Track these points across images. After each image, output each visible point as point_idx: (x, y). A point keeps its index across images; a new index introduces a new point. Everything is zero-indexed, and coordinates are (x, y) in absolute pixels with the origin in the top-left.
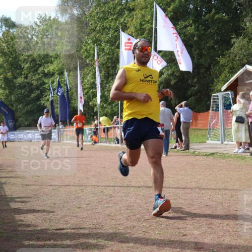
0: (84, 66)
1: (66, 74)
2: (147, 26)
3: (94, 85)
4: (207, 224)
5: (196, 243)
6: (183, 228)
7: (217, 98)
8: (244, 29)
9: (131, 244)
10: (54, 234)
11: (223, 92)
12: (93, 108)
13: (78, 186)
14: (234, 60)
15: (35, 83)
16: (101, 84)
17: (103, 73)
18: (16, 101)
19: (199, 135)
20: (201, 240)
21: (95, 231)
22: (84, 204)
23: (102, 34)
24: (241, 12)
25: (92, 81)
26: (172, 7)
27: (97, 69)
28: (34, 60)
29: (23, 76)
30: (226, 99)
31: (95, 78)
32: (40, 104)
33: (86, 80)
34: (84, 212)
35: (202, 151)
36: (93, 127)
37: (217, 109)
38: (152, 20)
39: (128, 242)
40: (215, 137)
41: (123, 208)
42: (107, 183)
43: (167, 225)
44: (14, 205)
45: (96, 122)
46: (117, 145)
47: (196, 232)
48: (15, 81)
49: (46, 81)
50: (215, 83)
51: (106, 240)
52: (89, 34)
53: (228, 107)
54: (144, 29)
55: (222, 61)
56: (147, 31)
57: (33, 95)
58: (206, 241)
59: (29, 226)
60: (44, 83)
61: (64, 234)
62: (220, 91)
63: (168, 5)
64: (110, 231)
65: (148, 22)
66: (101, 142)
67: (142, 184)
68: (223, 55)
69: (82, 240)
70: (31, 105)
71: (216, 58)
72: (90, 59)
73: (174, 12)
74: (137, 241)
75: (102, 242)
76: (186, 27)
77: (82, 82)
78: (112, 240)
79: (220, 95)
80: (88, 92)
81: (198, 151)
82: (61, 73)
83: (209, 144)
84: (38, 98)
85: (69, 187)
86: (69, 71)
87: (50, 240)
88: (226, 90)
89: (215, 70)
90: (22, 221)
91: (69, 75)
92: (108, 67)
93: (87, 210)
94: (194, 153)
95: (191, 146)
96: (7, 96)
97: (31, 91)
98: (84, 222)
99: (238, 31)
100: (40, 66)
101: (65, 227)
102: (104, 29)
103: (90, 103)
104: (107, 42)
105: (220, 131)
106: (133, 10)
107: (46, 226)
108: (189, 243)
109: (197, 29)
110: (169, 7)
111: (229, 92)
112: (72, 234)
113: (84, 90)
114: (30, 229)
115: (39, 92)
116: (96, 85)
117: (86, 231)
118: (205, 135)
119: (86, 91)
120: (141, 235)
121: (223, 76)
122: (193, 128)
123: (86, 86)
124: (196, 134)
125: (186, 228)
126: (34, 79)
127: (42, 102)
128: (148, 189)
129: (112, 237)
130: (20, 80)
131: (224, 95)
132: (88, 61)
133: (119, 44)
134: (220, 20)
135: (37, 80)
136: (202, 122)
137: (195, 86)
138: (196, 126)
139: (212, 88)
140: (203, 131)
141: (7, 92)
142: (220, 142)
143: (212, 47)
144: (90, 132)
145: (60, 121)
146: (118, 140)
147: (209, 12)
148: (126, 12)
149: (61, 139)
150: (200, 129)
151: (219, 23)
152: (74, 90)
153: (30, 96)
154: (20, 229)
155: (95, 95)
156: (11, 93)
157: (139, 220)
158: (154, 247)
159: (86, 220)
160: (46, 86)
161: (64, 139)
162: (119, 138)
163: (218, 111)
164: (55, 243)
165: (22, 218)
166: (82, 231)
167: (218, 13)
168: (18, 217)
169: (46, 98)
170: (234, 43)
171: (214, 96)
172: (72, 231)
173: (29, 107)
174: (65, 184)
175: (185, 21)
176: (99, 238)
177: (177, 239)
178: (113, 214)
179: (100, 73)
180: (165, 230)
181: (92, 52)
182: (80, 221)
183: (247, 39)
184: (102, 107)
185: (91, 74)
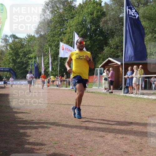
0: (45, 55)
1: (37, 58)
2: (71, 40)
3: (48, 63)
5: (86, 127)
8: (109, 43)
10: (30, 122)
12: (48, 73)
14: (104, 55)
15: (25, 61)
16: (51, 63)
17: (52, 58)
18: (17, 68)
20: (88, 126)
21: (46, 121)
22: (42, 111)
23: (52, 43)
24: (108, 37)
25: (48, 61)
26: (81, 33)
27: (50, 57)
28: (24, 52)
29: (20, 59)
30: (101, 71)
32: (26, 70)
33: (45, 61)
34: (42, 114)
35: (90, 91)
36: (47, 80)
37: (97, 75)
38: (73, 38)
39: (59, 126)
40: (96, 86)
41: (58, 113)
42: (52, 103)
44: (14, 110)
45: (49, 78)
46: (57, 87)
48: (16, 60)
49: (29, 61)
50: (97, 64)
51: (50, 125)
52: (47, 43)
53: (101, 74)
54: (69, 41)
55: (100, 56)
57: (24, 66)
58: (90, 126)
59: (20, 118)
60: (28, 62)
61: (34, 122)
62: (99, 68)
63: (80, 32)
64: (52, 121)
65: (71, 39)
67: (66, 103)
68: (100, 53)
69: (41, 125)
70: (23, 70)
71: (98, 54)
72: (47, 52)
73: (82, 35)
74: (63, 125)
75: (49, 126)
77: (44, 62)
78: (53, 125)
79: (98, 69)
80: (46, 66)
82: (35, 58)
83: (94, 88)
84: (26, 68)
86: (39, 57)
87: (28, 124)
88: (101, 67)
89: (97, 59)
90: (18, 116)
91: (38, 59)
92: (54, 56)
93: (44, 113)
94: (87, 91)
96: (13, 66)
97: (23, 65)
99: (107, 44)
100: (27, 54)
101: (34, 119)
102: (53, 41)
103: (47, 71)
104: (54, 46)
105: (98, 83)
106: (65, 33)
107: (27, 119)
108: (83, 127)
109: (91, 42)
110: (80, 33)
111: (102, 68)
112: (37, 122)
113: (44, 65)
114: (21, 120)
115: (26, 65)
116: (49, 63)
117: (43, 121)
118: (92, 85)
119: (45, 65)
120: (65, 123)
121: (100, 61)
123: (45, 63)
126: (24, 60)
127: (27, 69)
128: (68, 105)
130: (19, 60)
132: (46, 53)
133: (59, 47)
134: (100, 39)
135: (25, 60)
136: (91, 79)
139: (96, 66)
140: (91, 83)
141: (13, 65)
142: (98, 88)
143: (96, 50)
144: (46, 82)
146: (57, 86)
147: (96, 36)
148: (63, 34)
151: (99, 41)
152: (40, 65)
153: (22, 66)
154: (16, 119)
155: (49, 67)
156: (15, 65)
157: (64, 117)
158: (70, 128)
159: (43, 117)
160: (29, 63)
162: (58, 85)
164: (30, 125)
165: (18, 115)
166: (41, 121)
167: (99, 37)
168: (16, 115)
169: (29, 68)
170: (105, 49)
171: (96, 69)
172: (37, 121)
173: (22, 71)
175: (86, 39)
176: (48, 124)
177: (79, 125)
178: (54, 115)
179: (51, 58)
180: (74, 121)
181: (48, 50)
182: (41, 117)
183: (110, 48)
184: (51, 72)
185: (47, 59)
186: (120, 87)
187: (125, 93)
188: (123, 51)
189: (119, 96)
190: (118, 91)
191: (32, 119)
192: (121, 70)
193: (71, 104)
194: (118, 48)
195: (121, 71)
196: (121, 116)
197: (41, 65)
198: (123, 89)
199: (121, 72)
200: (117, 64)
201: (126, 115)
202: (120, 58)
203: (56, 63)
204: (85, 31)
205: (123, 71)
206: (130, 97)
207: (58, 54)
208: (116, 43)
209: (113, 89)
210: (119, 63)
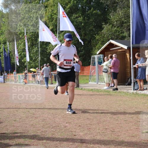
1: (8, 43)
2: (54, 16)
3: (24, 50)
4: (87, 129)
6: (74, 132)
7: (94, 58)
8: (109, 20)
9: (45, 141)
11: (98, 55)
12: (24, 64)
13: (15, 108)
14: (104, 37)
16: (29, 50)
17: (29, 44)
19: (85, 79)
20: (84, 138)
21: (24, 134)
22: (18, 119)
24: (108, 10)
25: (23, 48)
26: (69, 6)
27: (26, 41)
30: (99, 59)
31: (25, 46)
33: (19, 47)
34: (18, 123)
35: (86, 88)
37: (94, 65)
38: (58, 13)
39: (43, 140)
40: (94, 80)
41: (40, 121)
42: (32, 107)
43: (65, 130)
46: (38, 85)
47: (81, 134)
50: (93, 50)
51: (30, 139)
53: (100, 63)
54: (53, 18)
55: (97, 37)
56: (55, 19)
58: (87, 138)
62: (96, 54)
63: (67, 4)
64: (32, 134)
65: (55, 14)
66: (29, 83)
68: (98, 34)
71: (94, 36)
73: (70, 9)
74: (48, 139)
75: (27, 141)
76: (77, 17)
77: (17, 48)
78: (33, 139)
79: (96, 56)
80: (21, 54)
81: (84, 88)
82: (5, 43)
83: (90, 84)
85: (9, 109)
86: (10, 42)
88: (99, 54)
89: (93, 42)
91: (9, 44)
92: (32, 40)
93: (19, 122)
94: (82, 89)
95: (80, 85)
98: (18, 129)
99: (106, 21)
103: (22, 61)
105: (96, 77)
108: (77, 139)
109: (84, 19)
110: (67, 6)
111: (101, 55)
112: (11, 136)
113: (18, 53)
116: (25, 50)
117: (19, 135)
118: (88, 79)
119: (20, 53)
120: (50, 136)
121: (98, 46)
122: (82, 75)
123: (20, 51)
124: (83, 78)
125: (76, 131)
128: (55, 110)
129: (33, 137)
131: (98, 56)
132: (20, 36)
134: (96, 14)
136: (87, 71)
137: (82, 51)
138: (83, 74)
139: (92, 53)
140: (87, 77)
142: (96, 83)
143: (92, 30)
144: (22, 77)
145: (5, 71)
146: (39, 82)
147: (90, 9)
149: (6, 81)
150: (85, 76)
151: (95, 16)
155: (25, 56)
157: (49, 127)
159: (19, 128)
161: (8, 81)
162: (39, 81)
163: (95, 65)
167: (95, 10)
170: (104, 27)
171: (93, 57)
174: (7, 107)
175: (76, 14)
176: (26, 138)
177: (71, 137)
178: (34, 124)
180: (64, 133)
182: (15, 129)
183: (111, 25)
184: (29, 63)
185: (22, 44)
186: (128, 81)
187: (135, 90)
188: (130, 29)
189: (127, 94)
190: (125, 86)
191: (2, 132)
192: (128, 56)
193: (59, 107)
194: (122, 26)
195: (128, 58)
196: (130, 122)
197: (14, 53)
198: (132, 84)
199: (129, 60)
200: (122, 48)
201: (138, 120)
202: (126, 39)
203: (35, 49)
204: (75, 2)
205: (131, 58)
206: (142, 94)
207: (37, 36)
208: (120, 19)
209: (118, 85)
210: (126, 47)
